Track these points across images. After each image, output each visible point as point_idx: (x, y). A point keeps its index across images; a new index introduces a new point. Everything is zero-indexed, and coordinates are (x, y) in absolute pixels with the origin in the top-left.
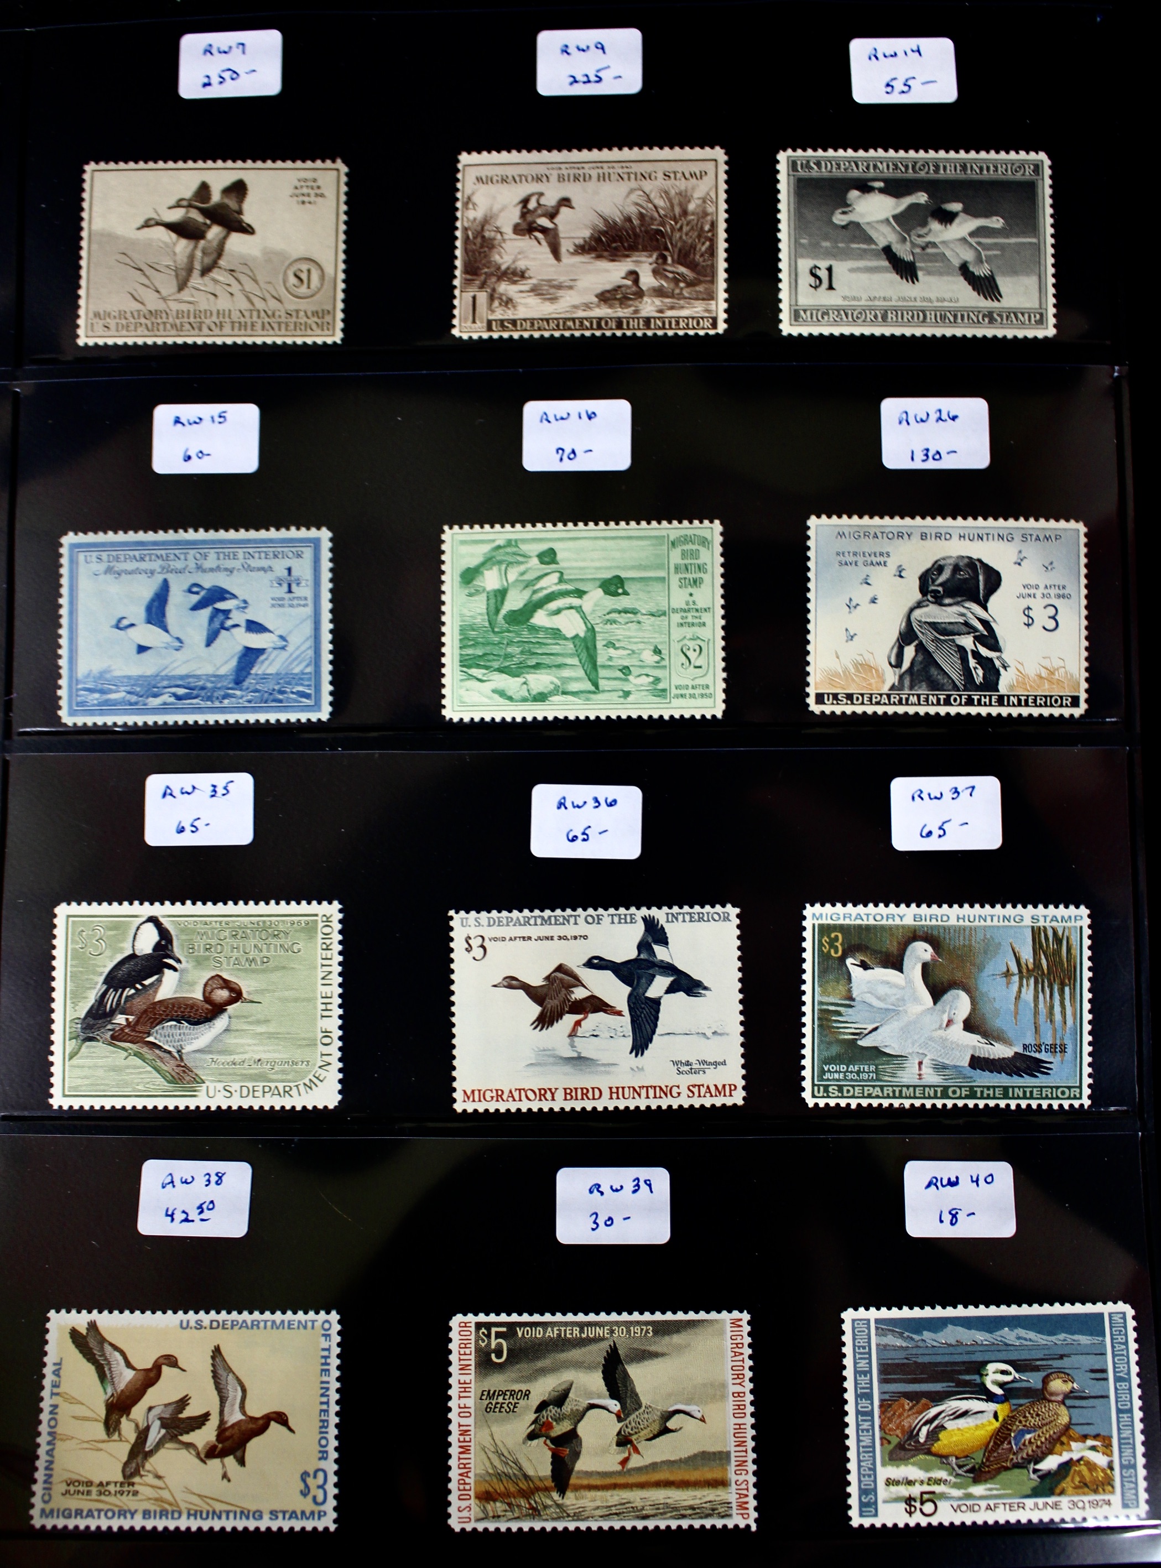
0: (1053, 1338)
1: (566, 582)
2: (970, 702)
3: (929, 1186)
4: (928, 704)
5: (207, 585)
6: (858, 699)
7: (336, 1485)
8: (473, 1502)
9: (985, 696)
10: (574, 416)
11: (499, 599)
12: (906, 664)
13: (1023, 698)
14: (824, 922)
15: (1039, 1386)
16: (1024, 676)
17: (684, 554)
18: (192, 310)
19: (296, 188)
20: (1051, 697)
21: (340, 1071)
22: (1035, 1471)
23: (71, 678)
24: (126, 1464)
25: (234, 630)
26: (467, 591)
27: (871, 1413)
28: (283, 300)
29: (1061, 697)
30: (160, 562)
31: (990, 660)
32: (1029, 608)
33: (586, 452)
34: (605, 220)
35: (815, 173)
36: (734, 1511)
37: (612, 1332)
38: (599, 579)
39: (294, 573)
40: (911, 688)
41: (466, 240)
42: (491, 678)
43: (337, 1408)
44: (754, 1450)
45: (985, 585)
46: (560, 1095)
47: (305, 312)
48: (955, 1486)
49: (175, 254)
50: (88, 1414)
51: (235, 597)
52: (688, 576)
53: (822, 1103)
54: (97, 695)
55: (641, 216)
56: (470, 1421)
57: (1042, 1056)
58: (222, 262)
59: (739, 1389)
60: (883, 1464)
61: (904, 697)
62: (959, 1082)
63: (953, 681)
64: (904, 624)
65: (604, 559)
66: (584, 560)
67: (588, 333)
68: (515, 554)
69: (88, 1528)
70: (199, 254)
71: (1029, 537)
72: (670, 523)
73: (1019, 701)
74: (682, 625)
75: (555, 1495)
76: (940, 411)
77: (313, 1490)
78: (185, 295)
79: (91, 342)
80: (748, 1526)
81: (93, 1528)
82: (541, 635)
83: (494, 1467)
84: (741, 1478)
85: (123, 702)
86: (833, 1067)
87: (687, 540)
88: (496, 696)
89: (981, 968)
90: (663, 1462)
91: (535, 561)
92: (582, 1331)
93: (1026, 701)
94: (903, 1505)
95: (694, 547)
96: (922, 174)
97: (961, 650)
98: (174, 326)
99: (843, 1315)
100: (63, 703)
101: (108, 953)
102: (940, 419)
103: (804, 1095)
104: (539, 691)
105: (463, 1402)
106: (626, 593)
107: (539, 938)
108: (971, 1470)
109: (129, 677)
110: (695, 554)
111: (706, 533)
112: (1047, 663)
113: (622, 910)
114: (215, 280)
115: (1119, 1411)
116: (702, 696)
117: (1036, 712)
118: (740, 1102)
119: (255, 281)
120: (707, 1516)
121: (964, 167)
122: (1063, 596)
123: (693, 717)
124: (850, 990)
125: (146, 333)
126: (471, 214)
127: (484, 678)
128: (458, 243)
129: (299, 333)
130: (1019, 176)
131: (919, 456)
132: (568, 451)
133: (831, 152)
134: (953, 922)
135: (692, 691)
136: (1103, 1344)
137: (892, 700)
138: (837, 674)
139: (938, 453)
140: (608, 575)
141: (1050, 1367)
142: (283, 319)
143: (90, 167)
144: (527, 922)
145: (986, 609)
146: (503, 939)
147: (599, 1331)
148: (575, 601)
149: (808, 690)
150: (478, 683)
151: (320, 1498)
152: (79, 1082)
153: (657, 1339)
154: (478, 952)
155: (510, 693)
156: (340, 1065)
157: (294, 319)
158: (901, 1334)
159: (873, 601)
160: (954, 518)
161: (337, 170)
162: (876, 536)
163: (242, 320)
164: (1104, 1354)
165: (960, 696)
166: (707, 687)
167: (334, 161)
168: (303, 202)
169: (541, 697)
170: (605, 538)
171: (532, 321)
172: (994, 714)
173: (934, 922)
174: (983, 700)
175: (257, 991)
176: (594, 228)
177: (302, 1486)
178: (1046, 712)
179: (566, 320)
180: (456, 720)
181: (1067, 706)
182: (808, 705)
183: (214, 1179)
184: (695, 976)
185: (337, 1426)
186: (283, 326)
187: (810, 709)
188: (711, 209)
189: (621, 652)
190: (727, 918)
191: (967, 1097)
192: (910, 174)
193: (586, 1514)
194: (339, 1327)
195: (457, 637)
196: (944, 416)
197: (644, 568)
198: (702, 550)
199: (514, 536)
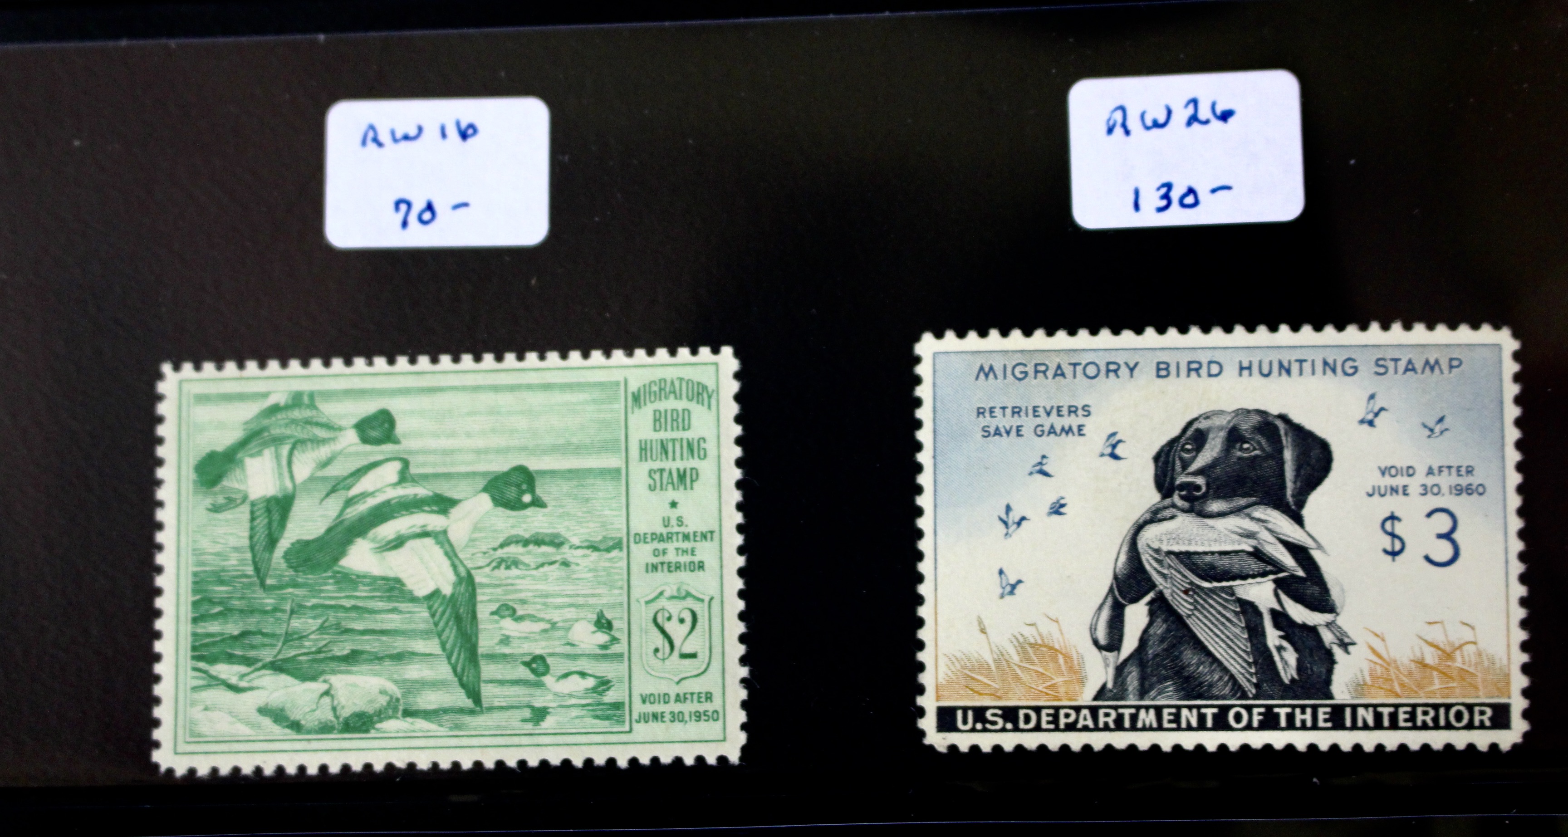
1: (415, 480)
2: (1270, 722)
4: (1179, 729)
6: (1027, 719)
9: (1303, 708)
10: (431, 132)
11: (276, 517)
12: (1130, 644)
13: (1386, 711)
16: (1388, 664)
17: (659, 421)
20: (1448, 707)
26: (208, 502)
29: (1470, 707)
31: (1312, 631)
32: (1393, 518)
33: (456, 207)
38: (484, 474)
40: (1143, 693)
42: (255, 683)
45: (1298, 470)
52: (668, 465)
61: (1127, 712)
63: (1232, 677)
64: (1123, 558)
65: (493, 431)
66: (453, 434)
68: (308, 422)
71: (1391, 365)
72: (630, 354)
73: (1378, 717)
74: (655, 568)
76: (1195, 102)
87: (664, 389)
88: (267, 722)
91: (351, 437)
93: (1394, 717)
95: (681, 405)
97: (1248, 609)
102: (1193, 119)
104: (357, 709)
106: (538, 503)
110: (681, 420)
111: (705, 377)
112: (1436, 635)
116: (698, 716)
117: (1415, 740)
122: (1468, 490)
123: (678, 761)
127: (243, 684)
131: (1151, 199)
132: (418, 205)
135: (677, 708)
137: (1102, 720)
138: (983, 667)
139: (1191, 191)
140: (502, 465)
145: (1298, 520)
148: (434, 521)
149: (921, 701)
150: (230, 695)
155: (295, 715)
159: (1057, 509)
160: (1228, 330)
162: (1059, 372)
165: (1249, 708)
166: (709, 697)
169: (360, 723)
170: (496, 389)
172: (1324, 746)
174: (1299, 717)
178: (1437, 740)
180: (180, 771)
181: (1482, 726)
182: (922, 734)
187: (927, 741)
189: (527, 626)
195: (188, 598)
196: (1204, 113)
197: (578, 450)
198: (697, 411)
199: (305, 386)
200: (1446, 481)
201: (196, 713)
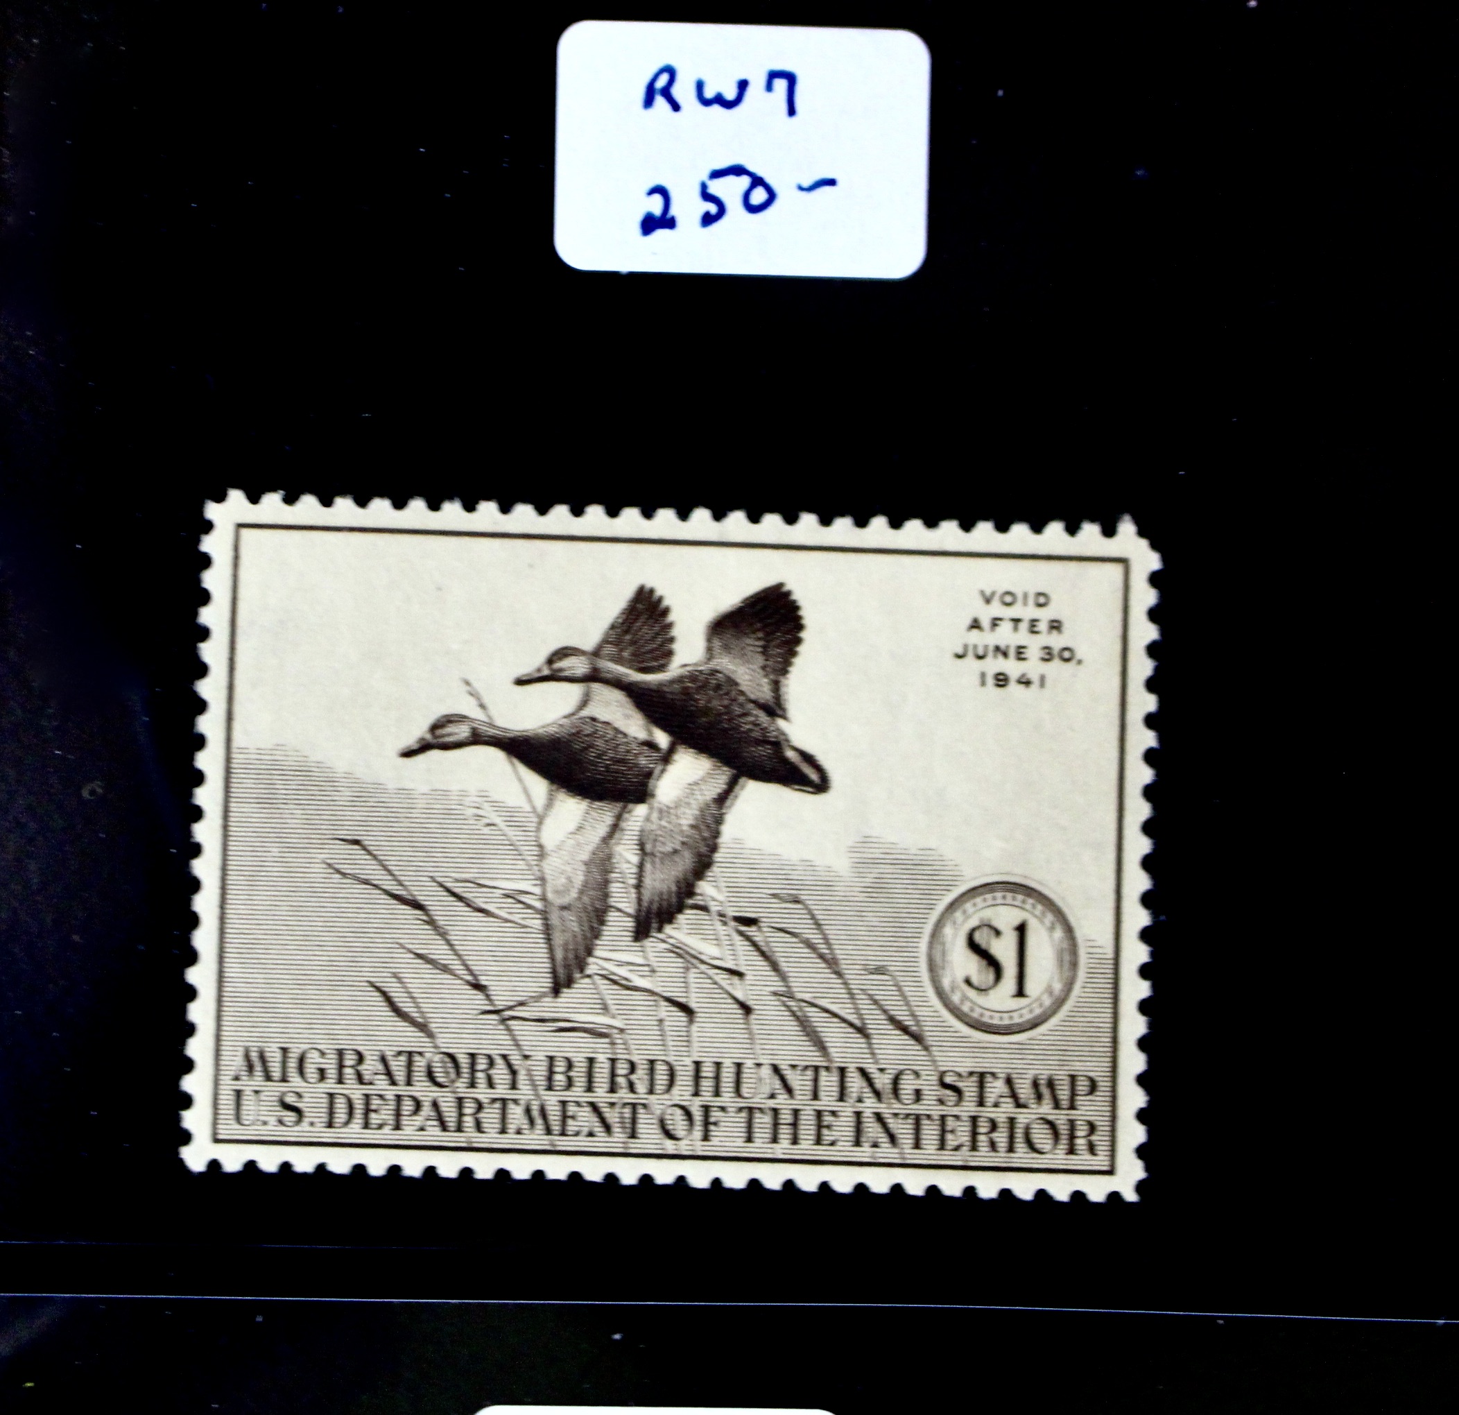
18: (602, 1059)
19: (975, 625)
28: (930, 1041)
47: (1009, 1081)
49: (542, 853)
58: (705, 888)
70: (626, 855)
78: (579, 1003)
79: (232, 1160)
98: (536, 1115)
114: (679, 951)
119: (832, 963)
125: (434, 1134)
129: (983, 1156)
142: (928, 1106)
143: (227, 512)
157: (969, 1107)
161: (1123, 561)
163: (782, 1101)
167: (1109, 531)
168: (1001, 680)
186: (930, 1132)
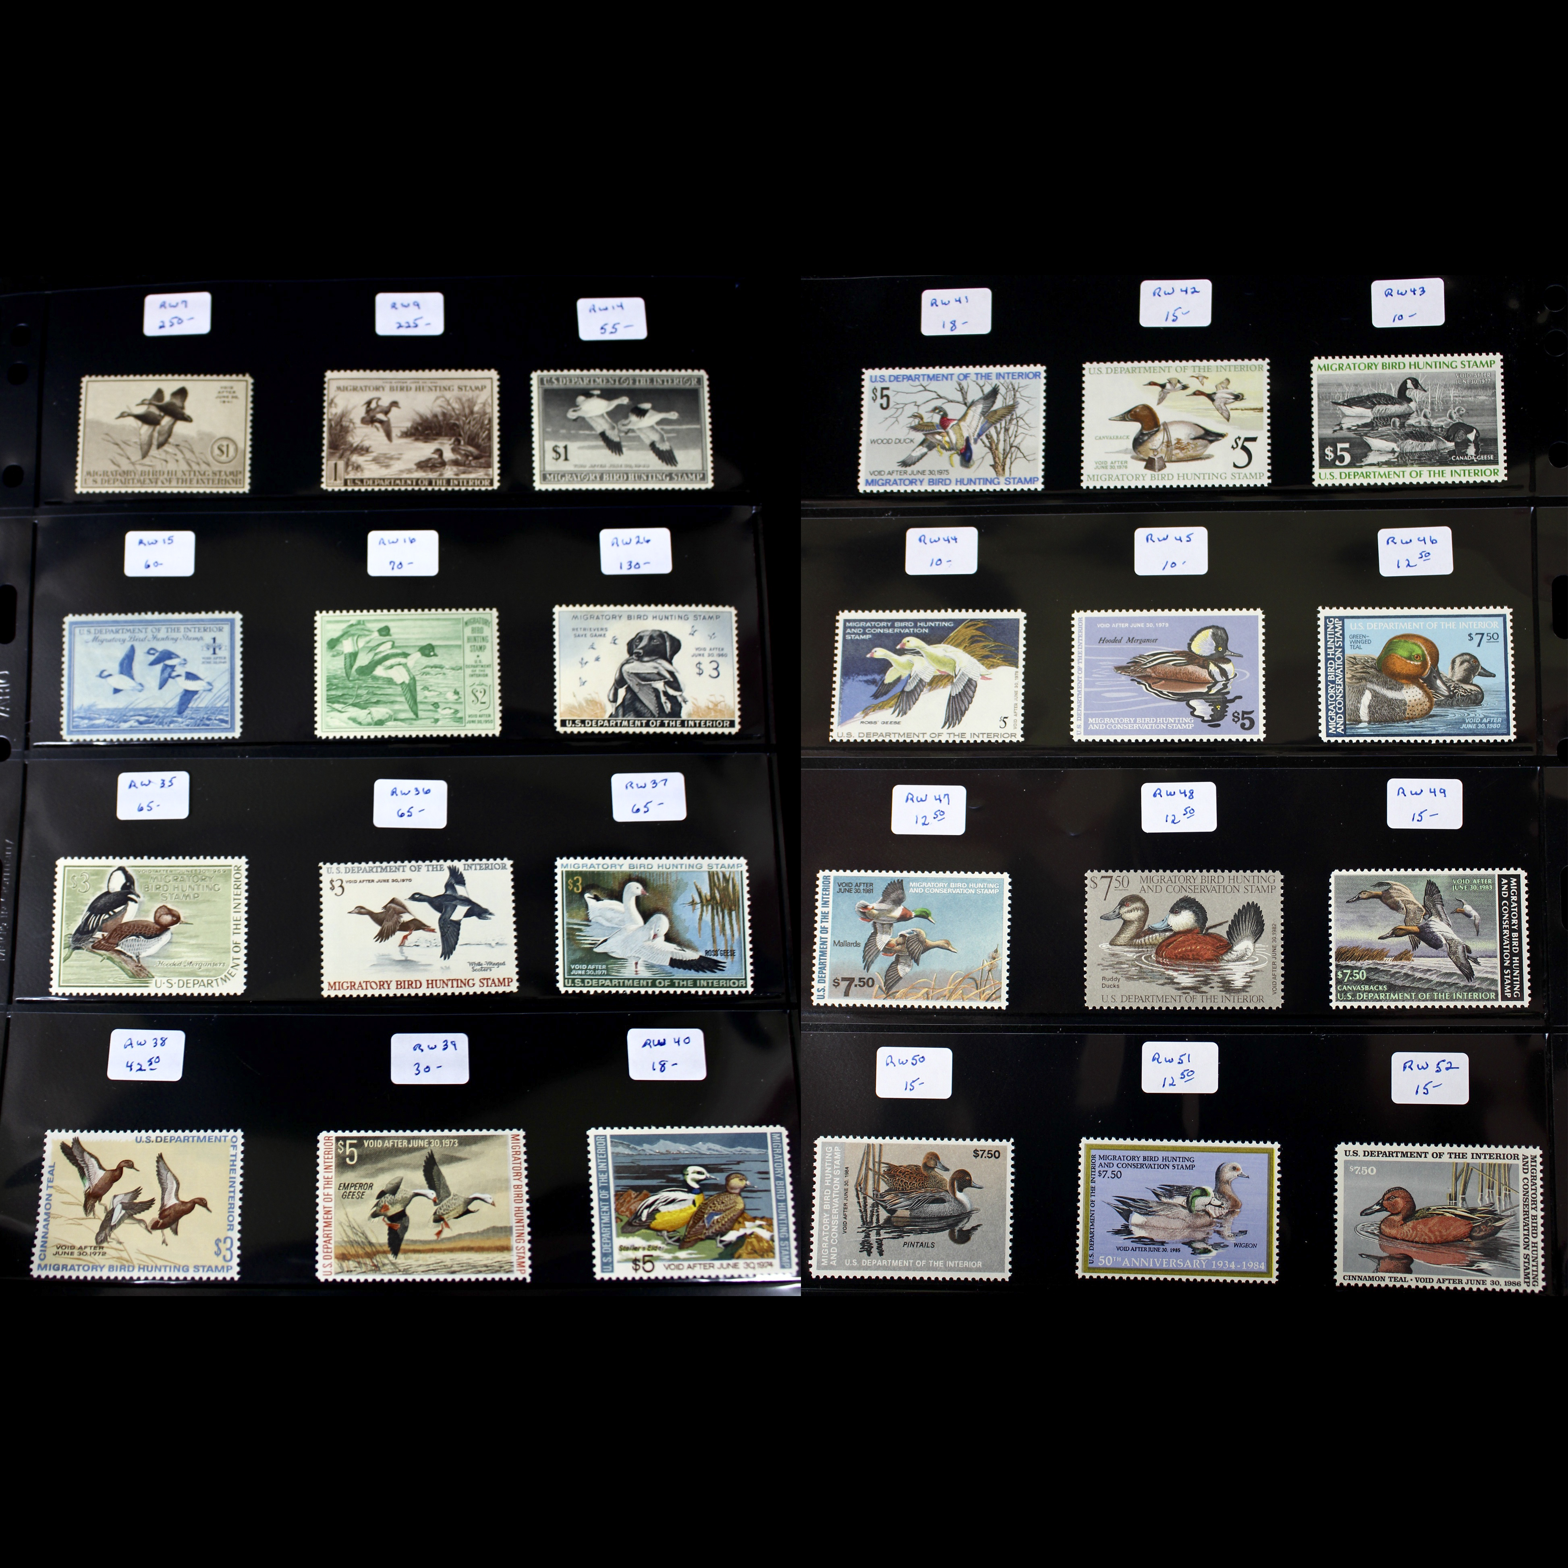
0: (733, 1150)
2: (662, 725)
3: (644, 1045)
5: (160, 649)
6: (588, 723)
7: (239, 1248)
8: (333, 1261)
12: (620, 701)
13: (697, 722)
14: (569, 869)
15: (724, 1182)
16: (698, 708)
17: (473, 630)
18: (151, 470)
19: (219, 393)
20: (716, 721)
21: (246, 969)
22: (721, 1241)
23: (69, 710)
24: (98, 1234)
25: (178, 679)
26: (331, 654)
27: (609, 1200)
28: (211, 464)
29: (723, 721)
30: (129, 634)
31: (675, 697)
32: (700, 663)
33: (409, 564)
34: (421, 416)
35: (555, 385)
36: (515, 1268)
37: (430, 1143)
39: (217, 641)
40: (624, 716)
41: (330, 427)
42: (347, 710)
43: (241, 1195)
44: (529, 1225)
46: (393, 985)
47: (225, 473)
48: (667, 1251)
50: (73, 1200)
51: (178, 657)
52: (476, 644)
53: (570, 990)
54: (86, 721)
55: (444, 414)
56: (332, 1204)
57: (719, 958)
58: (171, 440)
59: (518, 1183)
60: (618, 1236)
62: (663, 976)
65: (421, 633)
66: (408, 634)
67: (410, 488)
69: (70, 1277)
70: (156, 434)
71: (699, 617)
72: (464, 610)
73: (695, 724)
74: (472, 676)
75: (391, 1256)
76: (639, 537)
77: (224, 1252)
78: (147, 461)
79: (84, 491)
80: (525, 1279)
81: (74, 1277)
82: (380, 682)
83: (348, 1236)
84: (520, 1245)
85: (103, 725)
86: (577, 966)
87: (475, 621)
88: (351, 722)
89: (675, 900)
90: (466, 1234)
91: (376, 634)
92: (409, 1143)
93: (700, 724)
94: (631, 1265)
95: (480, 626)
96: (625, 386)
97: (656, 691)
98: (139, 481)
99: (588, 1133)
100: (64, 726)
101: (91, 891)
102: (639, 542)
103: (558, 985)
104: (379, 718)
105: (326, 1191)
106: (435, 655)
107: (379, 881)
108: (677, 1241)
109: (108, 710)
110: (480, 630)
111: (488, 617)
112: (713, 699)
113: (434, 862)
114: (167, 452)
115: (778, 1201)
116: (486, 722)
117: (706, 731)
118: (515, 990)
119: (193, 452)
120: (497, 1271)
121: (652, 380)
122: (722, 655)
123: (480, 735)
124: (587, 915)
125: (121, 485)
126: (334, 410)
127: (343, 710)
128: (325, 429)
129: (221, 486)
130: (687, 386)
131: (626, 566)
132: (397, 563)
133: (565, 372)
134: (655, 869)
135: (479, 719)
136: (766, 1154)
138: (574, 707)
139: (638, 563)
140: (424, 643)
141: (730, 1169)
142: (211, 477)
143: (85, 379)
144: (371, 870)
145: (671, 663)
146: (355, 882)
147: (421, 1143)
148: (402, 660)
149: (555, 717)
150: (339, 714)
151: (228, 1257)
152: (70, 977)
153: (461, 1148)
154: (338, 890)
155: (360, 720)
156: (246, 966)
157: (218, 477)
158: (628, 1146)
160: (649, 605)
161: (247, 381)
162: (598, 618)
163: (184, 477)
164: (767, 1161)
166: (490, 715)
167: (244, 376)
168: (224, 402)
169: (380, 723)
171: (374, 480)
172: (679, 732)
173: (642, 869)
175: (190, 917)
176: (414, 421)
177: (216, 1249)
178: (713, 731)
179: (395, 480)
180: (324, 737)
181: (726, 727)
182: (556, 727)
183: (159, 1042)
184: (484, 906)
185: (240, 1207)
186: (211, 481)
187: (557, 730)
188: (488, 410)
189: (432, 693)
190: (504, 867)
191: (669, 986)
192: (617, 385)
193: (412, 1270)
194: (242, 1141)
195: (325, 684)
196: (641, 540)
197: (448, 639)
198: (486, 628)
199: (362, 618)
200: (716, 652)
201: (328, 719)
